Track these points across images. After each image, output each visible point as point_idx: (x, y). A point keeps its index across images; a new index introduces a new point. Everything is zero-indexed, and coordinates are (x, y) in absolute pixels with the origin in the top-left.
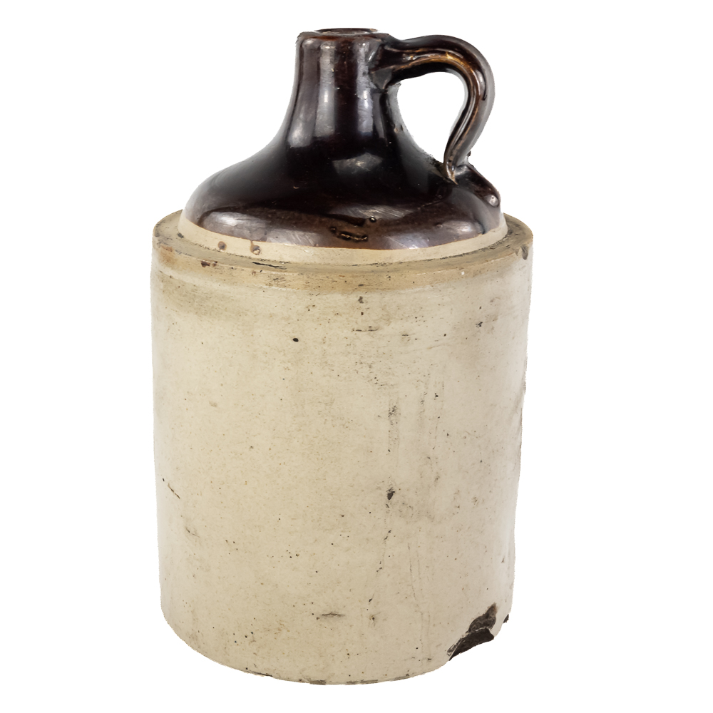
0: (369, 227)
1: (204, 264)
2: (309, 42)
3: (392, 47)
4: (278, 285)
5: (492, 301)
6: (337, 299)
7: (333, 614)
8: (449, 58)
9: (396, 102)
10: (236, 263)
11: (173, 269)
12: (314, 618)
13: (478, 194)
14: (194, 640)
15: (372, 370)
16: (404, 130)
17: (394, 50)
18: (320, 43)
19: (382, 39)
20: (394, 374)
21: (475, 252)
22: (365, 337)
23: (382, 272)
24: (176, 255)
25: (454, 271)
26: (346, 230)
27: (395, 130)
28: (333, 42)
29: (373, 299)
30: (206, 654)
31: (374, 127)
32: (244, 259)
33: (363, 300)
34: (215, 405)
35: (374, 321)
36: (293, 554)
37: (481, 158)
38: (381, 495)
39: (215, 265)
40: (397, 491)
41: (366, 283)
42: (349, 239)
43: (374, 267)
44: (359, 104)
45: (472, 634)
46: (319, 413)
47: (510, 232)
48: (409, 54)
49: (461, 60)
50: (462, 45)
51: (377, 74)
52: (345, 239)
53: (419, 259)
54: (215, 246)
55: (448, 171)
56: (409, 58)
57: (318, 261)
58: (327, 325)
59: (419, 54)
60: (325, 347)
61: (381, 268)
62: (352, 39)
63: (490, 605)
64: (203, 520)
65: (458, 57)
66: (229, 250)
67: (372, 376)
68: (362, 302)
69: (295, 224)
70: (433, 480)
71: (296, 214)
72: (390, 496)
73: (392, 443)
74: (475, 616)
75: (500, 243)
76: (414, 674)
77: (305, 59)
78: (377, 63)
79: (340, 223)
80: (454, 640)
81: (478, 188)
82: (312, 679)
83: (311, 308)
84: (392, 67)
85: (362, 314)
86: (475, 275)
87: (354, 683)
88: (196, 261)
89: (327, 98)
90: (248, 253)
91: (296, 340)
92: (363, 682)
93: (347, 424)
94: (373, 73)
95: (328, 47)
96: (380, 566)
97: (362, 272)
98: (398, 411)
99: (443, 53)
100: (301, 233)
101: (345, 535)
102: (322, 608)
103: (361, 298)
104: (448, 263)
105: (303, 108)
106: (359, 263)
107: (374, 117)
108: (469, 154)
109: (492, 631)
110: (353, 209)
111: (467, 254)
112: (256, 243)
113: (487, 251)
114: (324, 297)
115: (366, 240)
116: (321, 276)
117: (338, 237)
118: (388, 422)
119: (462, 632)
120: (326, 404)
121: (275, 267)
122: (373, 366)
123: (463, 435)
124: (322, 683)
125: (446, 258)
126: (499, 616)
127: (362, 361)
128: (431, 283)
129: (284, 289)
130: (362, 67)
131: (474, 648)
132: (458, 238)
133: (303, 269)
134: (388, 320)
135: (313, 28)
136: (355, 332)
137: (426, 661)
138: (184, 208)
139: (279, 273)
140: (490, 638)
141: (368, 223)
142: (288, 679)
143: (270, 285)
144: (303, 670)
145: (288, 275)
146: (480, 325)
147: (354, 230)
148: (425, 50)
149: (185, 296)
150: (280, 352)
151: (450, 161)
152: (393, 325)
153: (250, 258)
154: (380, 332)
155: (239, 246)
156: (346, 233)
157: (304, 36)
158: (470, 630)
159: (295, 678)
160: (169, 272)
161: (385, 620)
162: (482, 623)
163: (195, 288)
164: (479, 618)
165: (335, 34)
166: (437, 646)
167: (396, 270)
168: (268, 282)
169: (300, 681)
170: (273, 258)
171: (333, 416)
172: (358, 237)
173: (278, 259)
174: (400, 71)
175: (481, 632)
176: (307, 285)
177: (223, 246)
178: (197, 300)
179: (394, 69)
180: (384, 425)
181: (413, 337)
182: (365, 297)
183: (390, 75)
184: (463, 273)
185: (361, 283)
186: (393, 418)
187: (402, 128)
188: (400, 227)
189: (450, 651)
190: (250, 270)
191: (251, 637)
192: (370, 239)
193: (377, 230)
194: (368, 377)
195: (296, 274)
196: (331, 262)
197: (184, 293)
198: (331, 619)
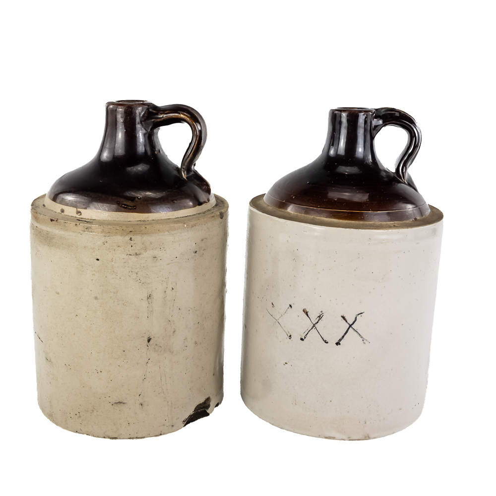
0: (137, 202)
1: (52, 220)
2: (111, 106)
3: (153, 110)
4: (88, 231)
5: (202, 240)
6: (119, 239)
7: (120, 403)
8: (182, 116)
9: (157, 138)
10: (68, 220)
11: (37, 222)
12: (110, 404)
13: (198, 185)
14: (51, 416)
15: (138, 275)
16: (161, 152)
17: (154, 111)
18: (117, 108)
19: (148, 106)
20: (149, 278)
21: (194, 215)
22: (133, 258)
23: (142, 225)
24: (39, 216)
25: (181, 224)
26: (125, 203)
27: (156, 152)
28: (122, 107)
29: (137, 239)
30: (57, 424)
31: (145, 150)
32: (72, 218)
33: (132, 239)
34: (58, 294)
35: (138, 250)
36: (99, 371)
37: (201, 166)
38: (144, 340)
39: (57, 221)
40: (153, 338)
41: (133, 230)
42: (126, 208)
43: (139, 222)
44: (138, 139)
45: (196, 413)
46: (111, 297)
47: (216, 205)
48: (161, 114)
49: (188, 117)
50: (189, 109)
51: (145, 124)
52: (124, 207)
53: (163, 218)
54: (59, 211)
55: (183, 174)
56: (162, 116)
57: (110, 219)
58: (114, 252)
59: (166, 114)
60: (113, 263)
61: (142, 223)
62: (132, 105)
63: (207, 398)
64: (54, 353)
65: (186, 116)
66: (66, 213)
67: (138, 279)
68: (131, 240)
69: (99, 200)
70: (172, 332)
71: (100, 195)
72: (149, 340)
73: (149, 313)
74: (198, 403)
75: (209, 210)
76: (164, 434)
77: (109, 115)
78: (145, 118)
79: (122, 200)
80: (186, 416)
81: (198, 182)
82: (110, 437)
83: (105, 243)
84: (153, 120)
85: (132, 246)
86: (192, 226)
87: (133, 438)
88: (48, 218)
89: (120, 135)
90: (75, 215)
91: (98, 260)
92: (137, 438)
93: (125, 304)
94: (143, 123)
95: (120, 110)
96: (145, 377)
97: (132, 225)
98: (152, 297)
99: (179, 113)
100: (102, 204)
101: (126, 361)
102: (115, 399)
103: (131, 238)
104: (178, 220)
105: (108, 141)
106: (131, 220)
107: (145, 146)
108: (195, 165)
109: (208, 411)
110: (129, 192)
111: (190, 216)
112: (79, 210)
113: (201, 215)
114: (112, 237)
115: (135, 209)
116: (110, 227)
117: (121, 207)
118: (147, 302)
119: (191, 411)
120: (114, 293)
121: (87, 222)
122: (138, 273)
123: (188, 309)
124: (115, 438)
125: (178, 218)
126: (212, 403)
127: (132, 271)
128: (168, 231)
129: (91, 233)
130: (138, 120)
131: (199, 420)
132: (185, 207)
133: (101, 223)
134: (146, 249)
135: (114, 99)
136: (128, 256)
137: (171, 426)
138: (47, 193)
139: (89, 225)
140: (207, 415)
141: (137, 199)
142: (98, 437)
143: (84, 231)
144: (106, 432)
145: (93, 226)
146: (196, 252)
147: (129, 203)
148: (170, 112)
149: (43, 236)
150: (90, 266)
151: (183, 168)
152: (148, 252)
153: (76, 217)
154: (141, 256)
155: (70, 211)
156: (125, 205)
157: (109, 104)
158: (195, 411)
159: (101, 436)
160: (36, 224)
161: (148, 405)
162: (202, 407)
163: (48, 233)
164: (200, 404)
165: (125, 103)
166: (177, 419)
167: (150, 224)
168: (83, 229)
169: (104, 437)
170: (87, 218)
171: (118, 299)
172: (131, 207)
173: (90, 218)
174: (157, 122)
175: (202, 411)
176: (103, 231)
177: (63, 211)
178: (49, 239)
179: (154, 121)
180: (145, 304)
181: (159, 258)
182: (133, 238)
183: (152, 124)
184: (185, 226)
185: (131, 230)
186: (149, 300)
187: (159, 151)
188: (154, 202)
189: (184, 421)
190: (75, 223)
191: (78, 415)
192: (137, 208)
193: (141, 204)
194: (136, 279)
195: (97, 226)
196: (117, 219)
197: (43, 235)
198: (119, 405)
